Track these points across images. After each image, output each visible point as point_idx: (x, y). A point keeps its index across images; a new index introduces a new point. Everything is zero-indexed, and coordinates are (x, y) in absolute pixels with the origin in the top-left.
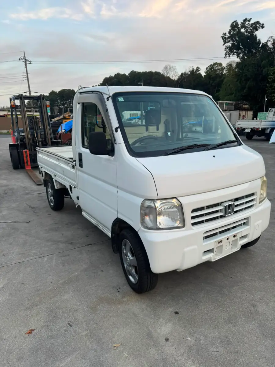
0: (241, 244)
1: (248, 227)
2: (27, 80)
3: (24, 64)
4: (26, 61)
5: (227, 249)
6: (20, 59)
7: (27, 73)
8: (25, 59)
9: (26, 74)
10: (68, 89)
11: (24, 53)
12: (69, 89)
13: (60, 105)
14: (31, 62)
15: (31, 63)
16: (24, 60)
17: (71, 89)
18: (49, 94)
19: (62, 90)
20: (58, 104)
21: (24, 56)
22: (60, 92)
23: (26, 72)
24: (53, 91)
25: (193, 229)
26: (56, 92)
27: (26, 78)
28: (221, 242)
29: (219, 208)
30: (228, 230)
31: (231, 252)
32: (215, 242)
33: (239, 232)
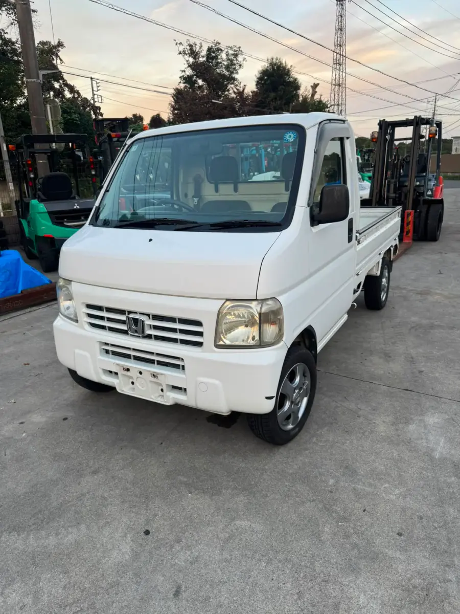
1: (184, 376)
5: (144, 389)
25: (84, 329)
28: (128, 370)
29: (123, 318)
30: (151, 362)
31: (152, 399)
32: (117, 364)
33: (162, 374)
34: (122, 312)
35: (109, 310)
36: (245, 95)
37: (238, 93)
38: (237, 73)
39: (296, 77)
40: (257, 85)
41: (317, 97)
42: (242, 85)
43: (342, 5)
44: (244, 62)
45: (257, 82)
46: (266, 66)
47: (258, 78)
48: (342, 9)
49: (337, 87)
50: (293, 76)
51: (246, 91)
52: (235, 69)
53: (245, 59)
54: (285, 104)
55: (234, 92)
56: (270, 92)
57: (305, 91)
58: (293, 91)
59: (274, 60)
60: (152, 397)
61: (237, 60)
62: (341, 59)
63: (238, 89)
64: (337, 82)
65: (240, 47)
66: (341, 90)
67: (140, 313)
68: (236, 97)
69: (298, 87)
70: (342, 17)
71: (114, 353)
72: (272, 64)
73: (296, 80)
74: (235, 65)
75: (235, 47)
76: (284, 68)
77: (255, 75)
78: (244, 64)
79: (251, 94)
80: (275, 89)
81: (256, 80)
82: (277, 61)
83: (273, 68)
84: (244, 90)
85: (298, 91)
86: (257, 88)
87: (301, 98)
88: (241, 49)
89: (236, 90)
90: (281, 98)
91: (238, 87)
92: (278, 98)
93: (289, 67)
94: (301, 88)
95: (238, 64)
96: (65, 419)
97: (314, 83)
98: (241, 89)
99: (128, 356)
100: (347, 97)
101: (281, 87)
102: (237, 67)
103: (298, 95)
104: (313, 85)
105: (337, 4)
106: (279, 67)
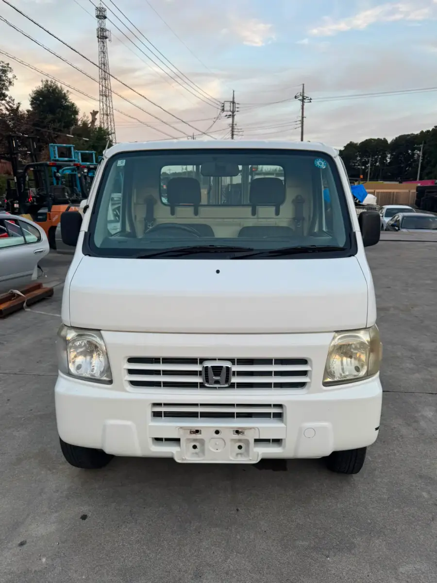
0: (260, 453)
1: (282, 425)
2: (300, 129)
3: (300, 103)
4: (303, 100)
5: (219, 451)
6: (296, 97)
7: (303, 118)
8: (303, 97)
9: (300, 119)
10: (376, 138)
11: (303, 86)
12: (378, 139)
13: (358, 165)
14: (311, 99)
15: (310, 102)
16: (301, 98)
17: (382, 138)
18: (344, 147)
19: (367, 140)
20: (356, 163)
21: (302, 91)
22: (362, 143)
23: (301, 115)
24: (351, 142)
26: (356, 144)
27: (300, 125)
28: (197, 432)
29: (198, 368)
30: (230, 415)
31: (231, 460)
32: (181, 428)
33: (250, 428)
34: (193, 361)
35: (167, 361)
36: (20, 113)
37: (11, 110)
38: (7, 89)
39: (73, 102)
40: (31, 104)
41: (97, 124)
42: (16, 102)
43: (103, 43)
44: (14, 79)
45: (32, 101)
46: (41, 87)
47: (32, 98)
48: (104, 46)
49: (105, 116)
50: (70, 101)
51: (20, 109)
52: (4, 84)
53: (15, 76)
54: (64, 127)
55: (7, 108)
56: (47, 113)
57: (84, 116)
58: (71, 115)
59: (49, 83)
60: (231, 458)
61: (5, 76)
62: (107, 91)
63: (10, 106)
64: (105, 112)
65: (8, 64)
66: (109, 120)
67: (219, 359)
68: (9, 114)
69: (76, 112)
70: (104, 53)
71: (168, 415)
72: (46, 86)
73: (73, 104)
74: (4, 81)
75: (3, 62)
76: (60, 91)
77: (30, 95)
78: (15, 81)
79: (26, 112)
80: (52, 111)
81: (31, 99)
82: (52, 84)
83: (48, 90)
84: (18, 108)
85: (77, 116)
86: (33, 108)
87: (79, 123)
88: (9, 66)
89: (9, 107)
90: (59, 121)
91: (11, 104)
92: (57, 121)
93: (65, 91)
94: (79, 114)
95: (7, 80)
96: (84, 517)
97: (94, 111)
98: (15, 107)
99: (194, 415)
100: (115, 127)
101: (59, 110)
102: (7, 84)
103: (77, 120)
104: (92, 112)
105: (99, 41)
106: (54, 90)
